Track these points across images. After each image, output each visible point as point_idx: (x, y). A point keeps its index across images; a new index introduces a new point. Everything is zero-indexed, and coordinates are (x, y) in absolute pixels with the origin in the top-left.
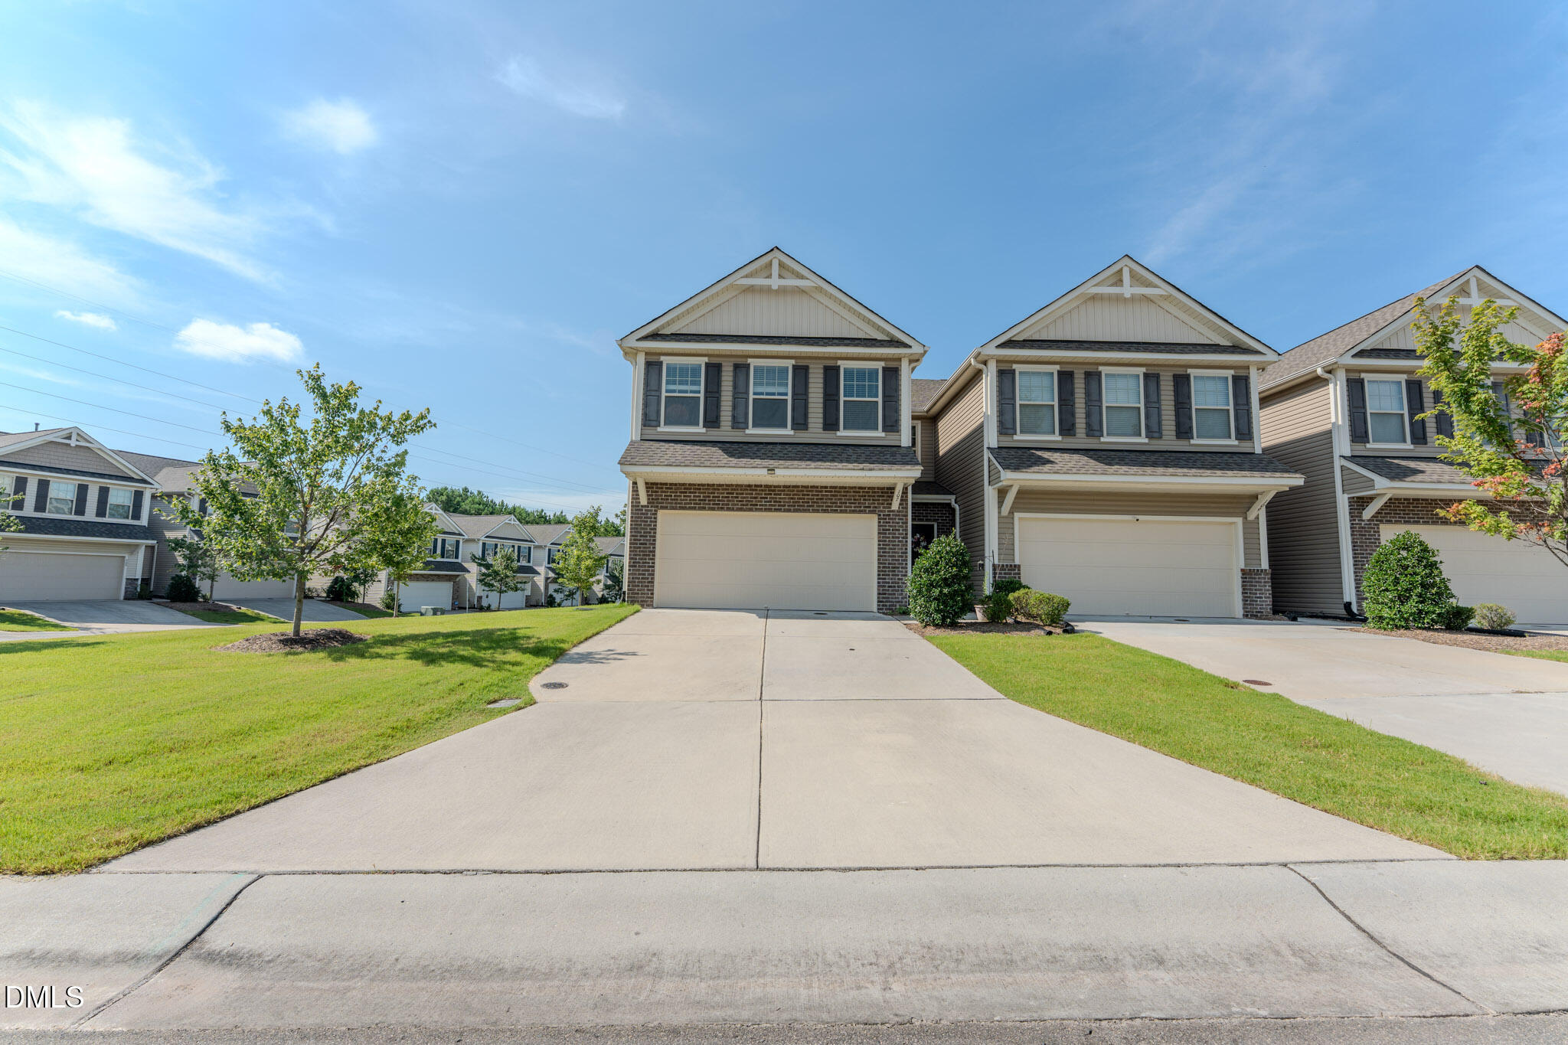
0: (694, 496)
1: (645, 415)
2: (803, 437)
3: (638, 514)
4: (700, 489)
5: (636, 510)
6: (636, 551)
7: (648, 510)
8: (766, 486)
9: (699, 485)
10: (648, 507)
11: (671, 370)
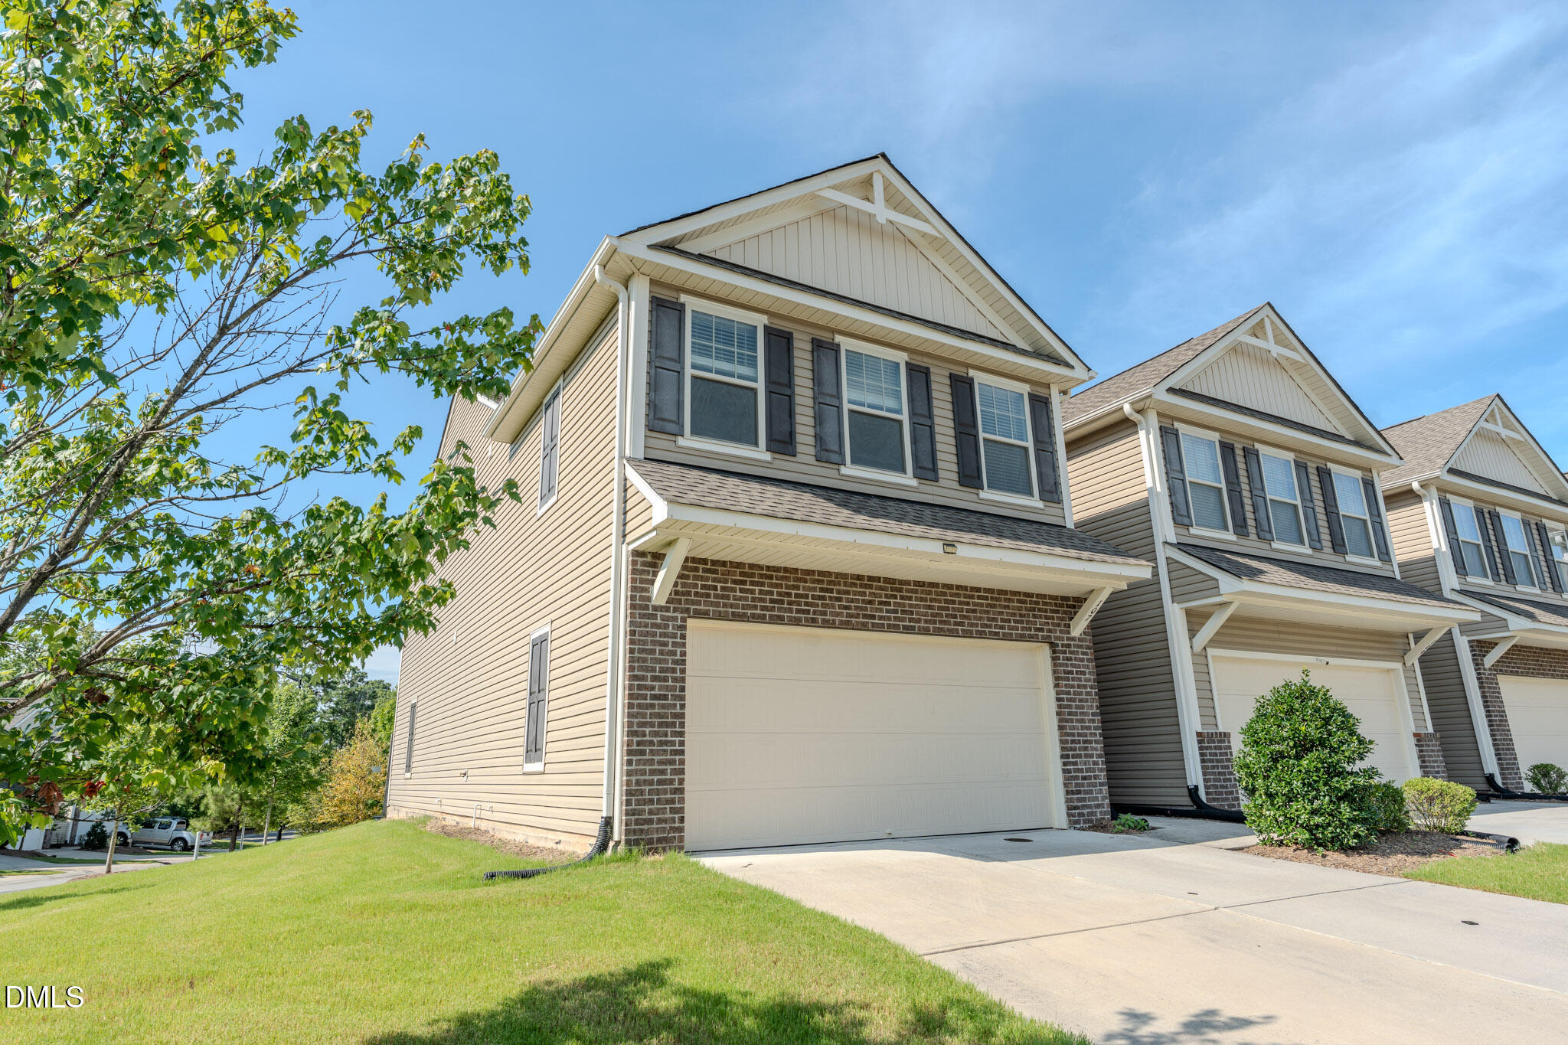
0: (761, 592)
1: (653, 406)
2: (929, 493)
3: (646, 626)
4: (771, 577)
5: (642, 616)
6: (644, 716)
7: (669, 619)
8: (887, 580)
9: (768, 568)
10: (667, 609)
11: (703, 325)
